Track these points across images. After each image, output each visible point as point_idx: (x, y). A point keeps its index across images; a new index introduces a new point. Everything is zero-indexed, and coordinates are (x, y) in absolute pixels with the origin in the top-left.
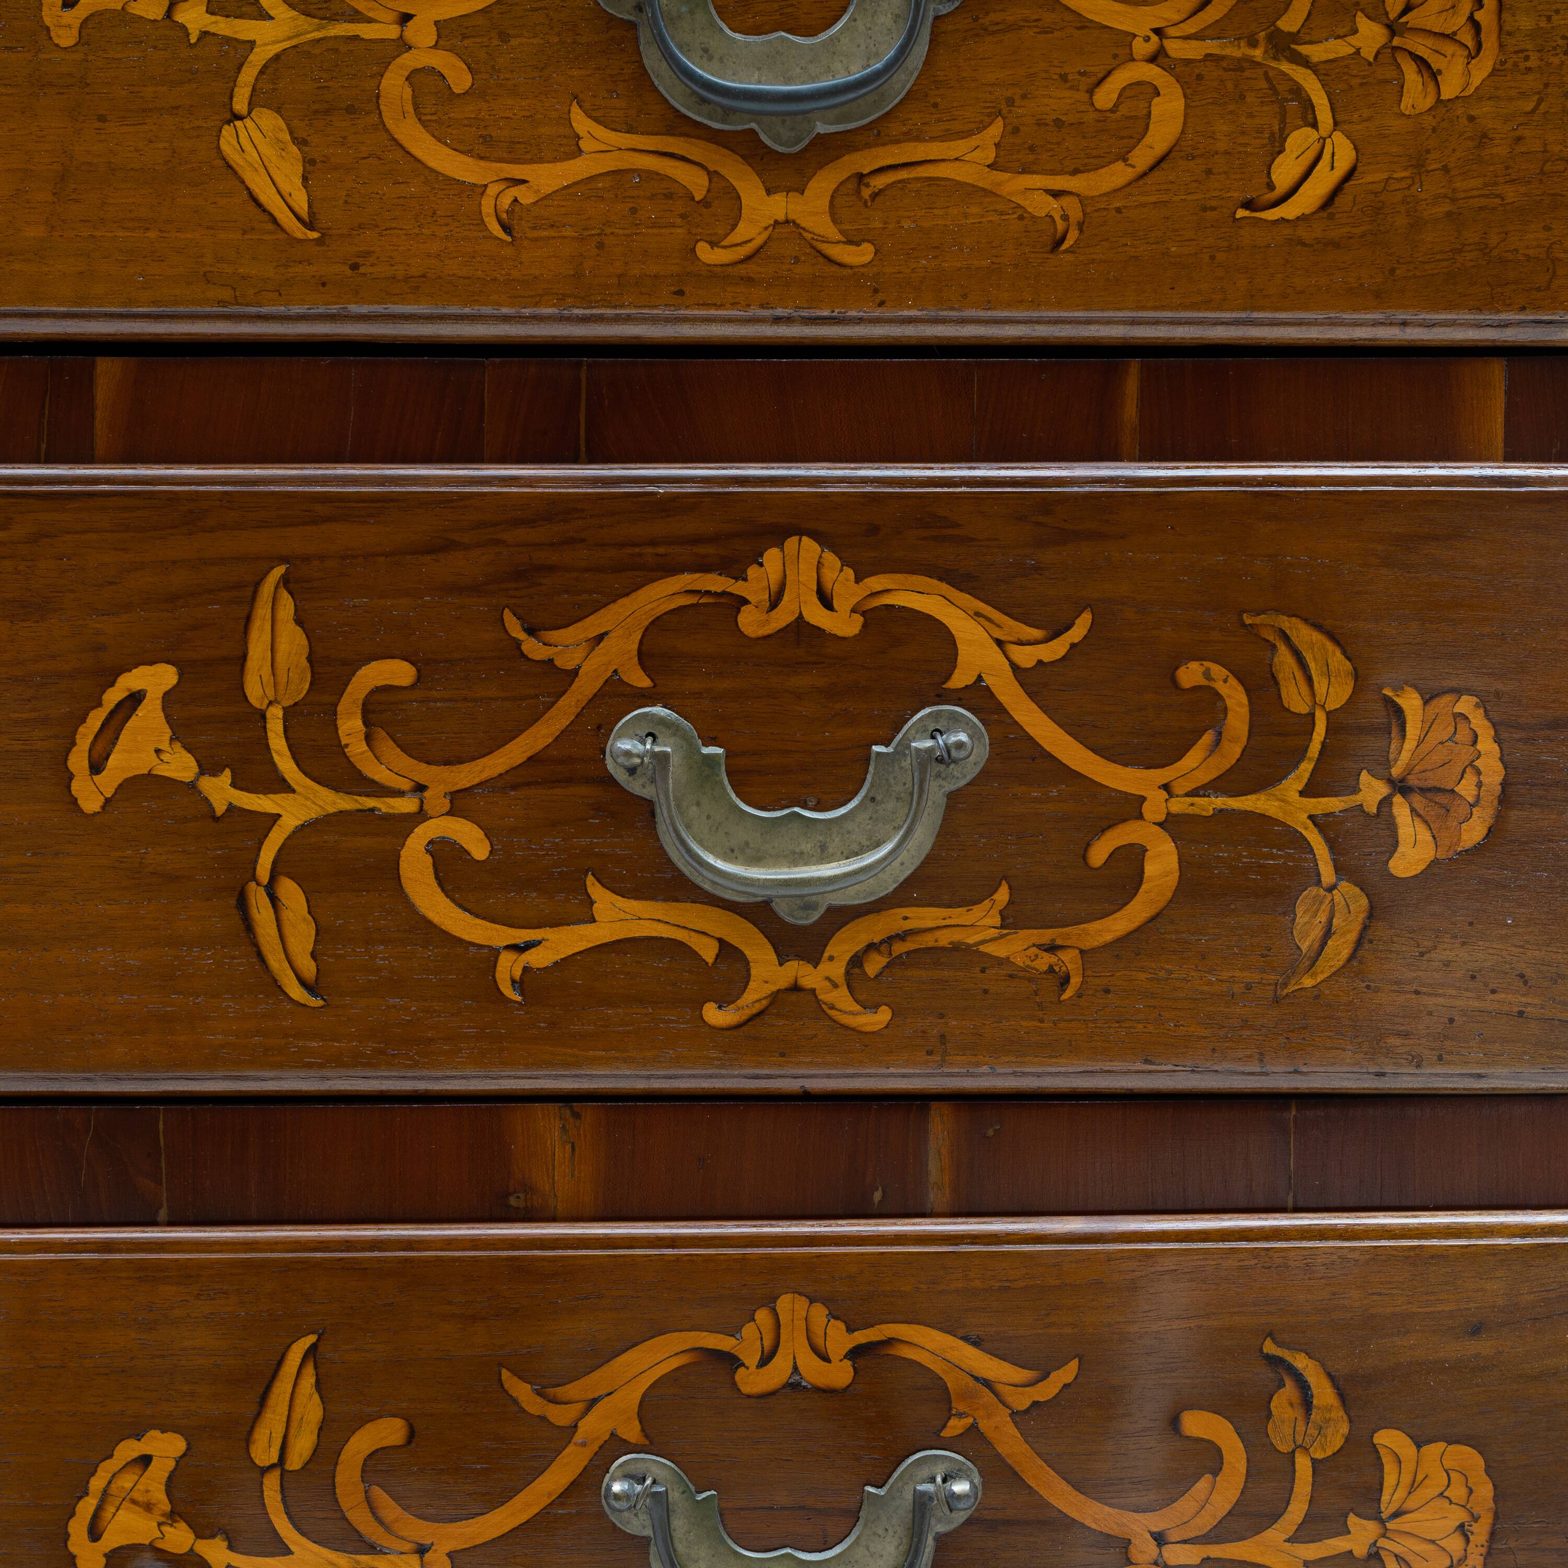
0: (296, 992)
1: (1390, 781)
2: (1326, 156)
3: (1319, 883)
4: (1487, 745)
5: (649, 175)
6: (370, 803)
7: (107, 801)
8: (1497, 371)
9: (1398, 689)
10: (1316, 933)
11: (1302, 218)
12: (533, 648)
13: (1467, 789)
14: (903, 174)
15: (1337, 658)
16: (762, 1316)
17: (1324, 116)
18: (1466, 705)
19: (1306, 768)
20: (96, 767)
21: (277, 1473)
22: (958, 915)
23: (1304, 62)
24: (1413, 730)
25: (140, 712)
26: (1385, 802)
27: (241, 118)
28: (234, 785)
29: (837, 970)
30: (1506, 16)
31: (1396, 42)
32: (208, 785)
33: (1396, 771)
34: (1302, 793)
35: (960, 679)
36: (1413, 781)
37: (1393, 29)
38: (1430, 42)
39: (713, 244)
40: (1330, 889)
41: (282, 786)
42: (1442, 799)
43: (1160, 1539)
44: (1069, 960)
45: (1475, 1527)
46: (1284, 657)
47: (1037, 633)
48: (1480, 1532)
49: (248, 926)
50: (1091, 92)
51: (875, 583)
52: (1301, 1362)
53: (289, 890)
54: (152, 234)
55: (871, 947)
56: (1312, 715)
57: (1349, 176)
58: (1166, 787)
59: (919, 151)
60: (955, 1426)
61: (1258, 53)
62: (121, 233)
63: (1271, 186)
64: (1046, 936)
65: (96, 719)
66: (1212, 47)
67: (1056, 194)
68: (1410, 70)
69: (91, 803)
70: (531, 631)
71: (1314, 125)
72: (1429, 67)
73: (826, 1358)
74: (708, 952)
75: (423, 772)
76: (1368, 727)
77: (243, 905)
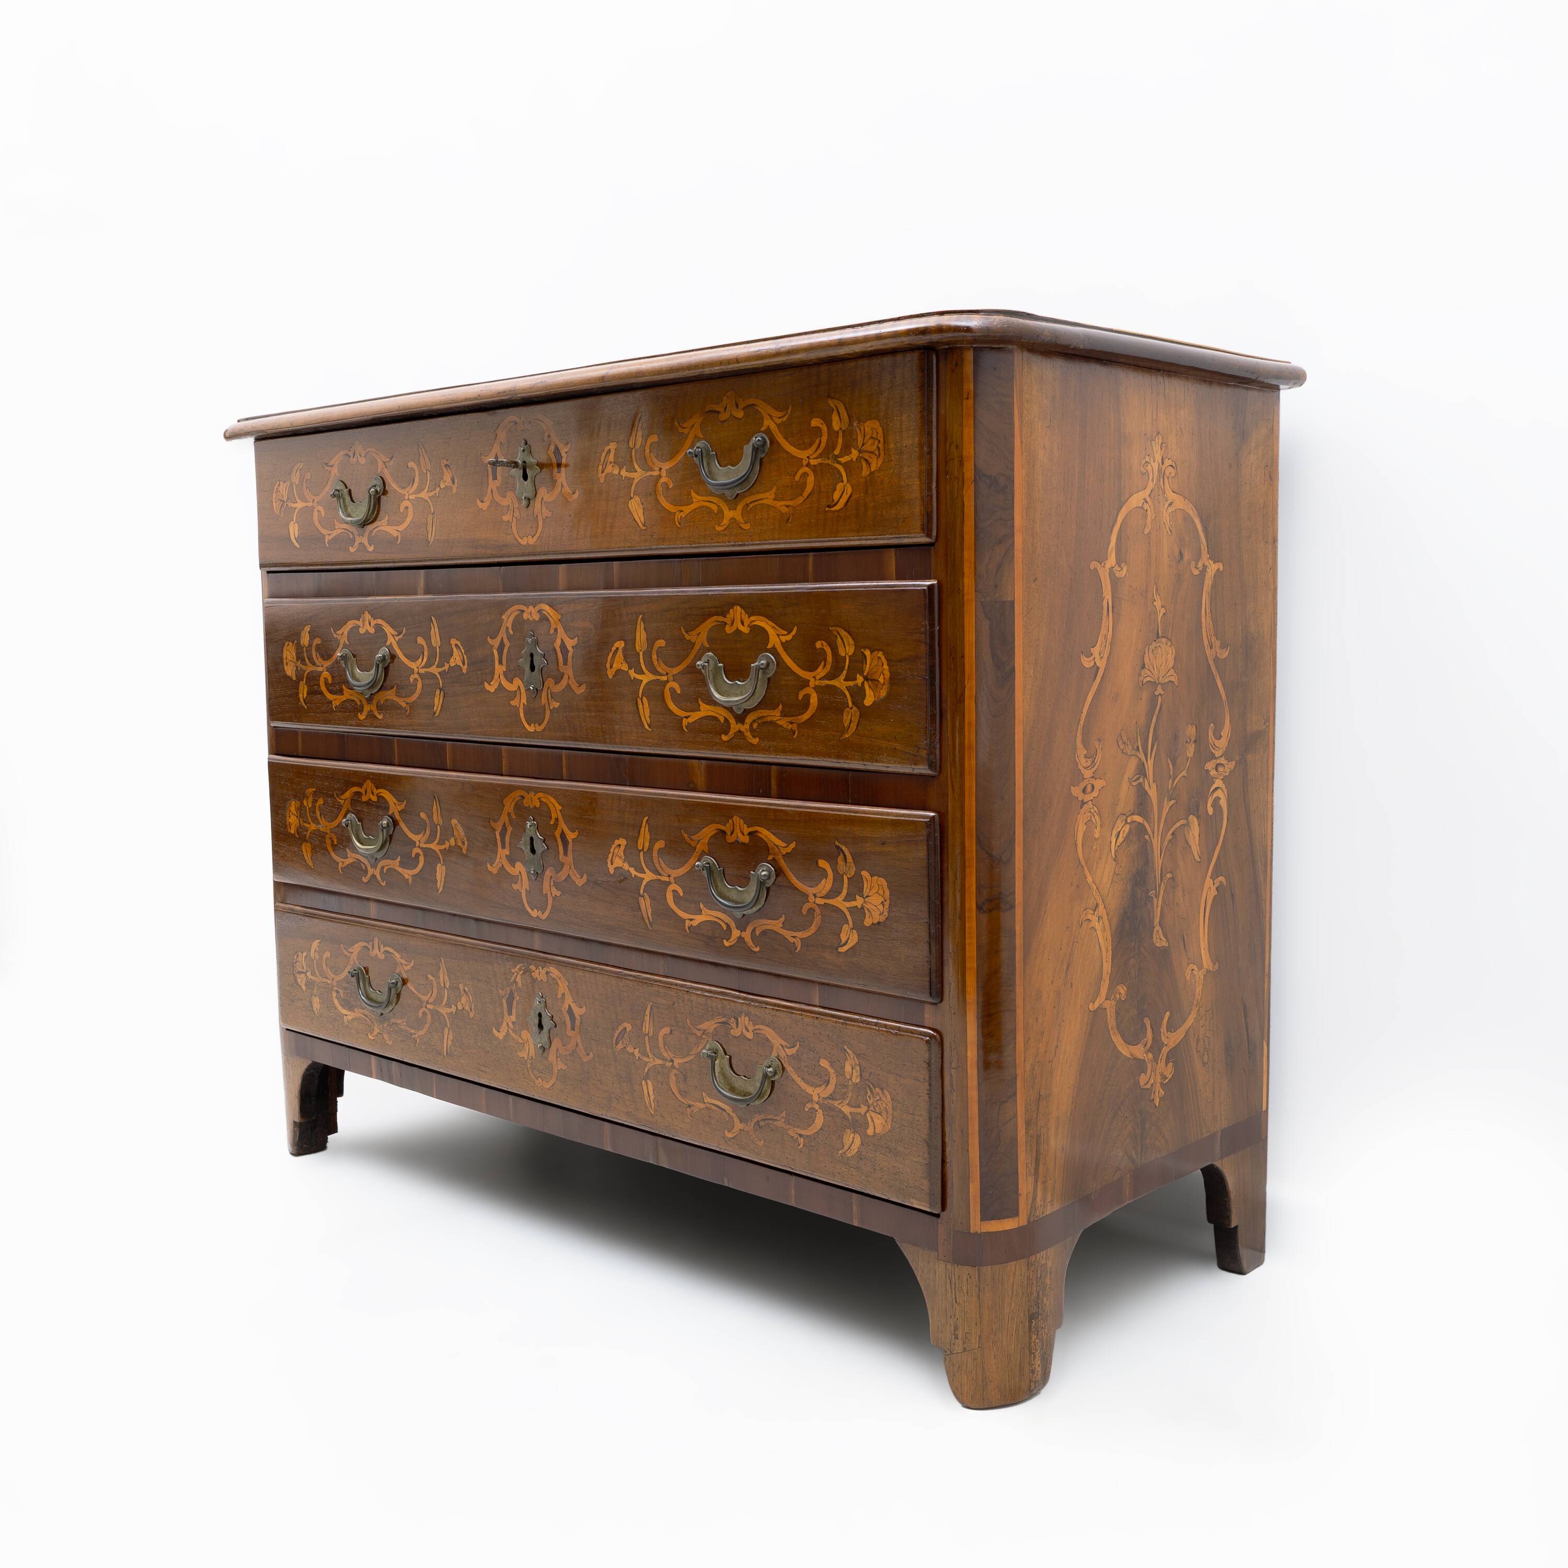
0: (647, 727)
1: (864, 677)
2: (845, 490)
3: (848, 707)
4: (886, 667)
5: (707, 507)
6: (659, 677)
7: (613, 676)
8: (893, 551)
9: (865, 649)
10: (848, 722)
11: (841, 509)
12: (687, 637)
13: (881, 680)
14: (756, 503)
15: (851, 640)
16: (730, 821)
17: (845, 479)
18: (880, 654)
19: (845, 672)
20: (611, 667)
21: (642, 852)
22: (771, 712)
23: (839, 462)
24: (868, 662)
25: (618, 653)
26: (863, 683)
27: (632, 498)
28: (635, 672)
29: (747, 726)
30: (886, 445)
31: (860, 455)
32: (630, 672)
33: (865, 674)
34: (844, 680)
35: (770, 646)
36: (869, 677)
37: (860, 452)
38: (868, 454)
39: (718, 525)
40: (851, 708)
41: (642, 672)
42: (876, 682)
43: (815, 896)
44: (794, 727)
45: (886, 903)
46: (839, 639)
47: (786, 632)
48: (887, 904)
49: (638, 709)
50: (794, 476)
51: (752, 618)
52: (844, 848)
53: (645, 699)
55: (754, 721)
56: (845, 657)
57: (851, 496)
58: (814, 677)
59: (759, 496)
60: (770, 858)
61: (830, 462)
63: (833, 501)
64: (790, 719)
65: (611, 655)
66: (819, 460)
67: (787, 506)
68: (864, 463)
69: (610, 676)
70: (686, 632)
71: (842, 482)
72: (868, 462)
73: (744, 835)
74: (722, 721)
75: (668, 670)
76: (858, 661)
77: (637, 703)
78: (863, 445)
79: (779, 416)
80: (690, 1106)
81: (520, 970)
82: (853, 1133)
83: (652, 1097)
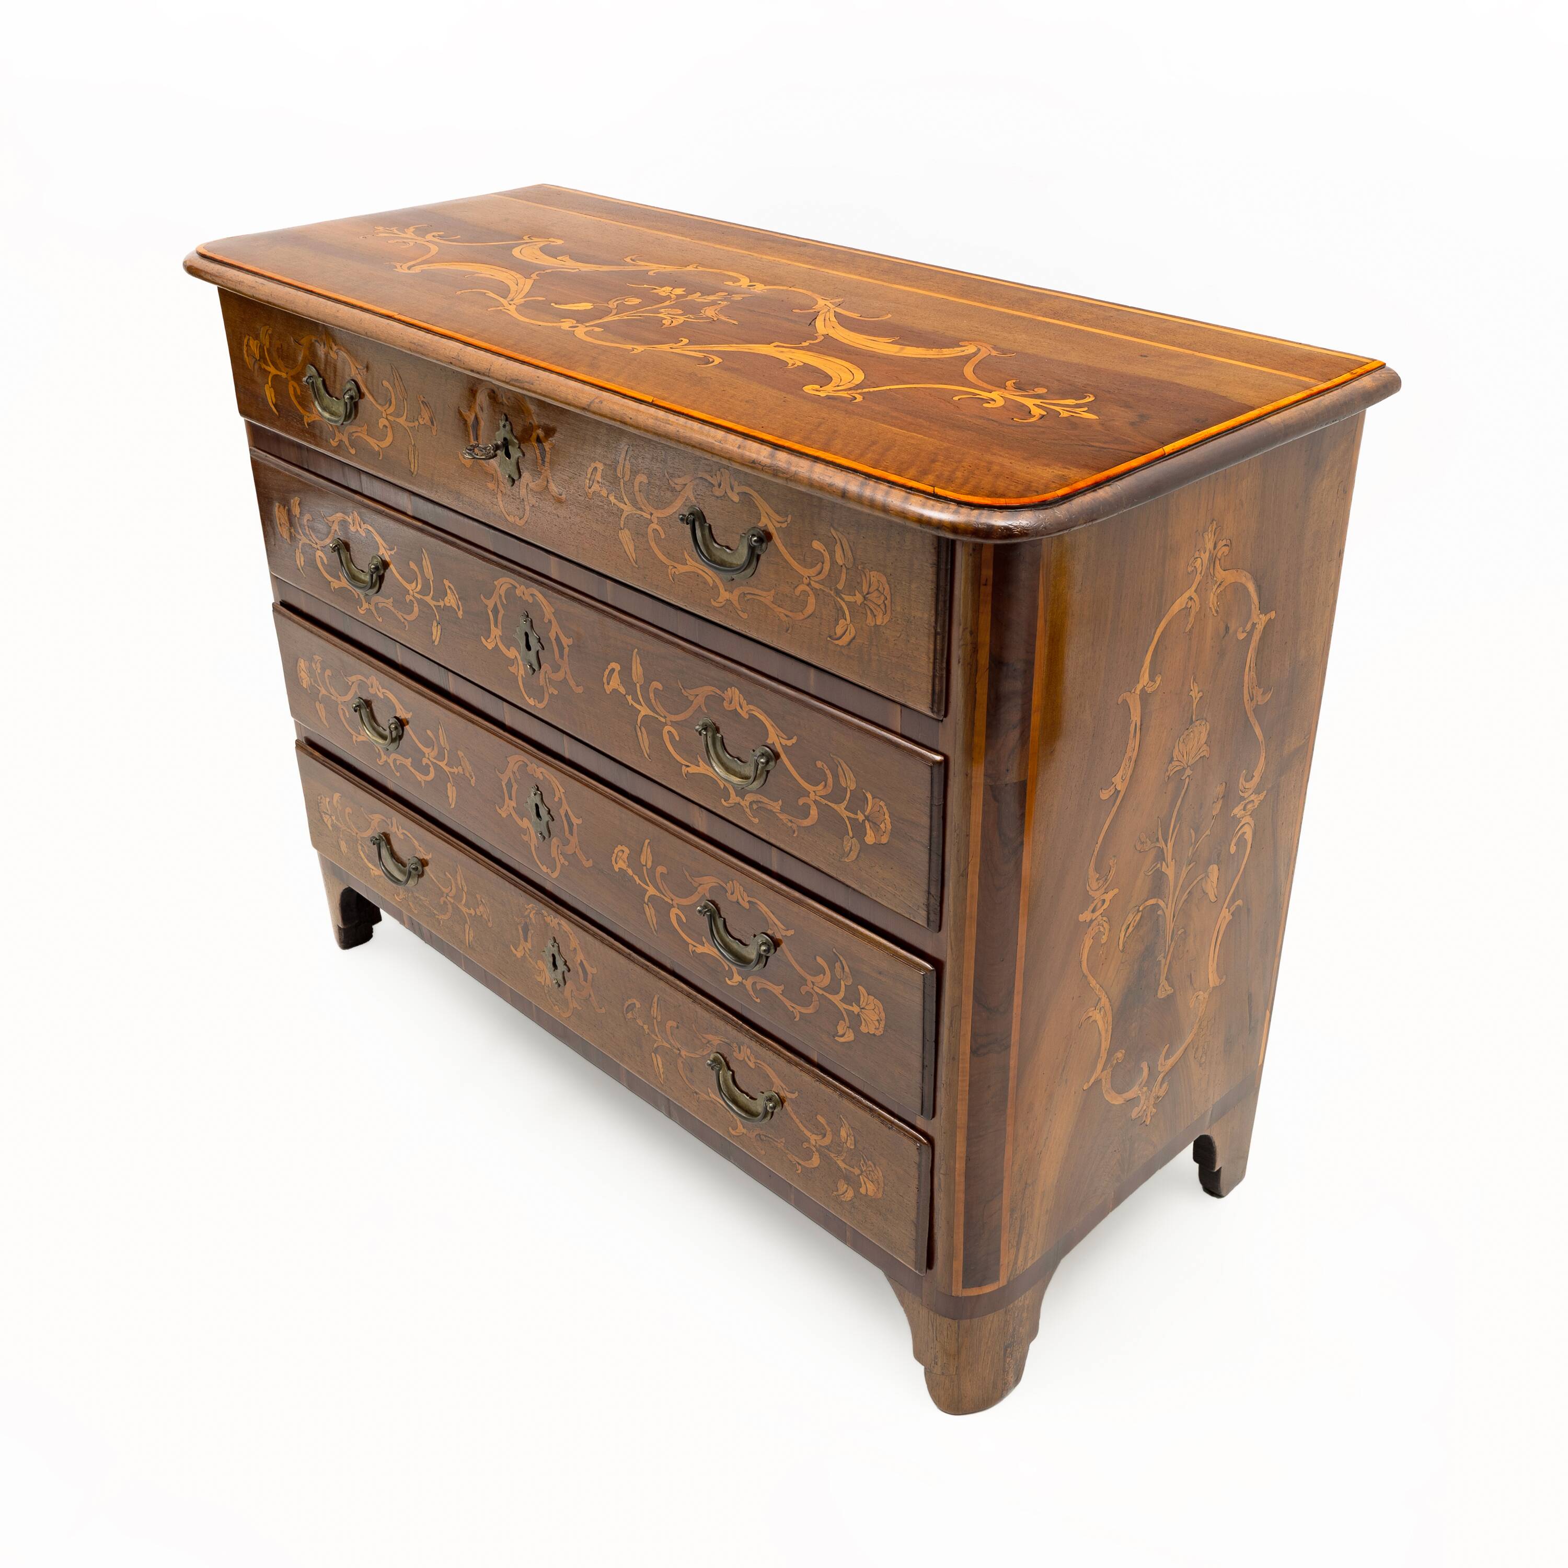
0: (646, 755)
1: (865, 816)
2: (849, 630)
3: (848, 835)
4: (887, 817)
5: (701, 576)
6: (657, 716)
7: (611, 693)
8: (898, 709)
9: (866, 792)
10: (849, 848)
11: (843, 646)
12: (685, 692)
13: (882, 827)
14: (753, 597)
15: (852, 775)
16: (731, 883)
17: (848, 617)
18: (882, 803)
19: (846, 802)
20: (608, 683)
21: (645, 867)
22: (771, 803)
23: (843, 599)
24: (870, 804)
25: (614, 673)
26: (863, 821)
27: (621, 529)
28: (632, 699)
30: (893, 604)
31: (865, 602)
32: (627, 697)
33: (866, 814)
34: (845, 809)
35: (769, 742)
36: (870, 819)
37: (865, 598)
38: (874, 605)
39: (714, 599)
40: (852, 838)
41: (639, 703)
42: (877, 827)
43: (813, 983)
44: (796, 826)
45: (881, 1022)
46: (840, 768)
47: (785, 737)
49: (637, 736)
50: (794, 589)
51: (751, 707)
52: (841, 958)
53: (643, 729)
55: (754, 802)
56: (846, 789)
57: (854, 638)
58: (814, 792)
59: (757, 591)
61: (832, 593)
63: (836, 634)
64: (790, 818)
65: (607, 671)
66: (822, 587)
67: (787, 616)
68: (869, 612)
69: (608, 692)
71: (846, 619)
72: (873, 613)
73: (744, 900)
75: (667, 714)
76: (857, 802)
77: (635, 729)
78: (867, 594)
79: (778, 520)
80: (696, 1093)
81: (533, 908)
82: (847, 1184)
83: (662, 1070)
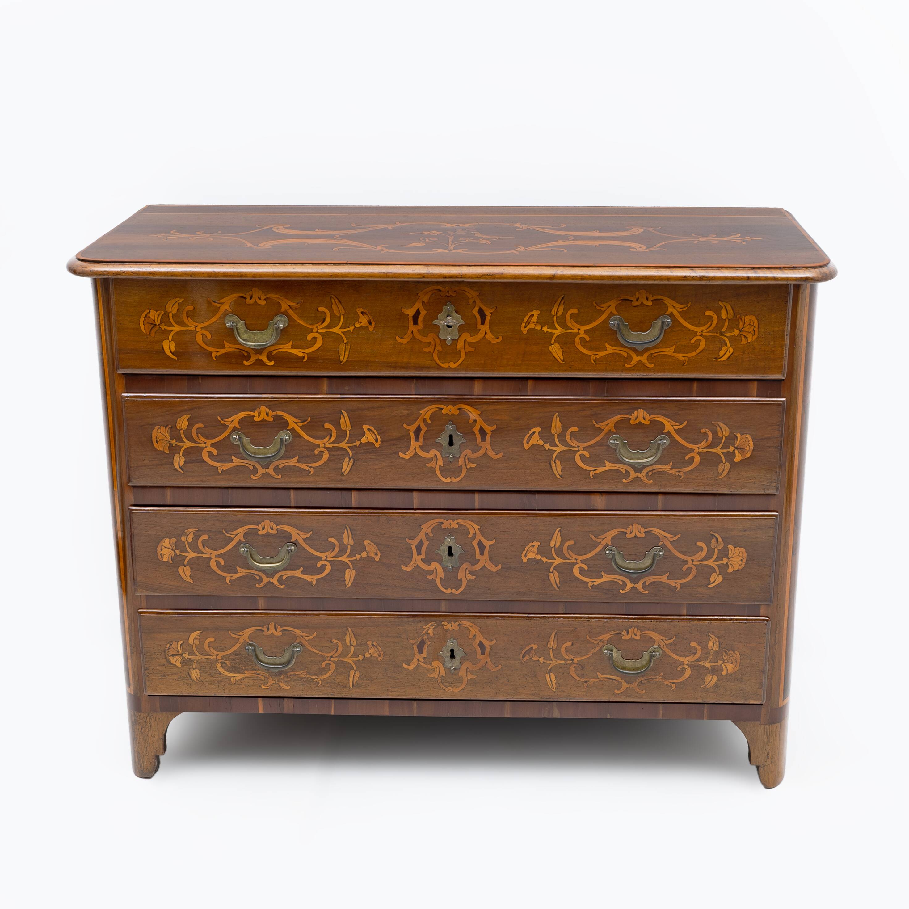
0: (558, 477)
1: (735, 447)
2: (728, 351)
3: (722, 463)
4: (751, 442)
5: (618, 354)
6: (571, 448)
7: (529, 448)
8: (756, 383)
9: (737, 433)
10: (722, 470)
11: (724, 361)
12: (597, 426)
13: (747, 448)
14: (659, 353)
15: (727, 428)
16: (631, 526)
17: (728, 344)
18: (748, 436)
19: (721, 445)
20: (528, 443)
21: (554, 548)
22: (664, 466)
23: (725, 336)
24: (739, 440)
25: (535, 435)
26: (734, 450)
27: (552, 345)
28: (549, 446)
29: (644, 474)
30: (759, 329)
31: (741, 333)
32: (545, 445)
33: (736, 446)
34: (720, 449)
35: (665, 431)
36: (738, 447)
37: (740, 331)
38: (746, 333)
39: (628, 364)
40: (724, 464)
41: (557, 446)
42: (743, 450)
43: (693, 560)
44: (682, 473)
45: (743, 560)
46: (718, 428)
47: (678, 424)
48: (744, 561)
49: (551, 467)
50: (690, 341)
51: (652, 416)
52: (716, 535)
53: (557, 461)
54: (538, 363)
55: (650, 471)
56: (722, 437)
57: (732, 354)
58: (698, 448)
59: (662, 350)
60: (661, 543)
61: (718, 335)
62: (533, 362)
63: (719, 356)
64: (678, 470)
65: (528, 436)
66: (711, 334)
67: (684, 357)
68: (743, 337)
69: (527, 448)
70: (597, 423)
71: (727, 346)
72: (746, 337)
73: (640, 533)
74: (624, 472)
75: (579, 444)
76: (731, 439)
77: (550, 464)
78: (743, 328)
79: (681, 307)
80: (586, 682)
81: (432, 626)
82: (712, 675)
83: (554, 682)
